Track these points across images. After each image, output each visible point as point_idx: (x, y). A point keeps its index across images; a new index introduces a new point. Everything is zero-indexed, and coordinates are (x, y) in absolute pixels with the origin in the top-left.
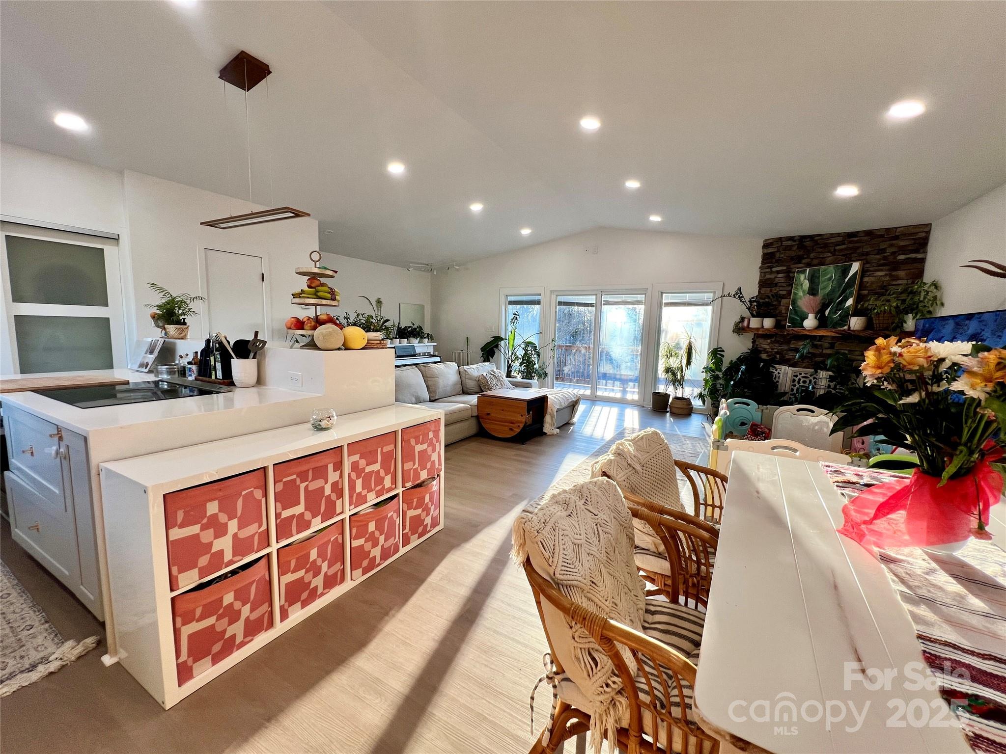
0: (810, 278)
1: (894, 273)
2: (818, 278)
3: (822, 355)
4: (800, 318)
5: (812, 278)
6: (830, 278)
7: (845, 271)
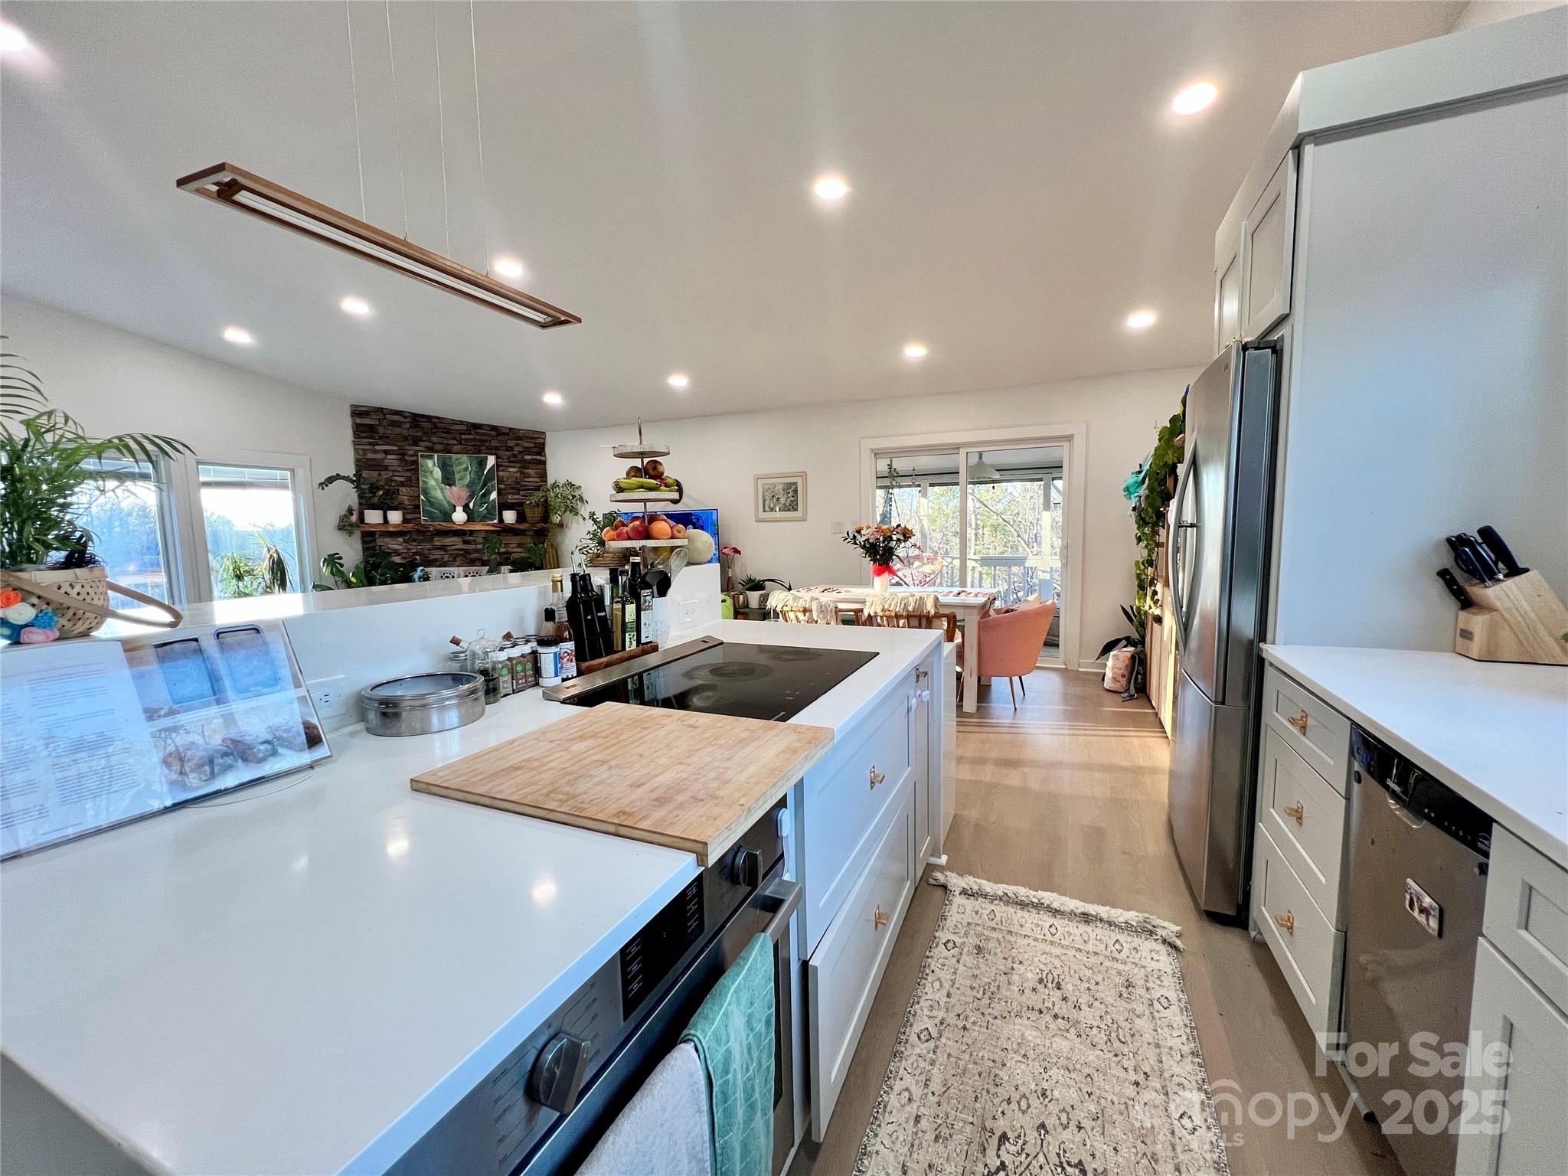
0: (441, 465)
1: (525, 471)
2: (452, 466)
3: (477, 551)
4: (440, 511)
5: (444, 466)
6: (466, 469)
7: (482, 463)
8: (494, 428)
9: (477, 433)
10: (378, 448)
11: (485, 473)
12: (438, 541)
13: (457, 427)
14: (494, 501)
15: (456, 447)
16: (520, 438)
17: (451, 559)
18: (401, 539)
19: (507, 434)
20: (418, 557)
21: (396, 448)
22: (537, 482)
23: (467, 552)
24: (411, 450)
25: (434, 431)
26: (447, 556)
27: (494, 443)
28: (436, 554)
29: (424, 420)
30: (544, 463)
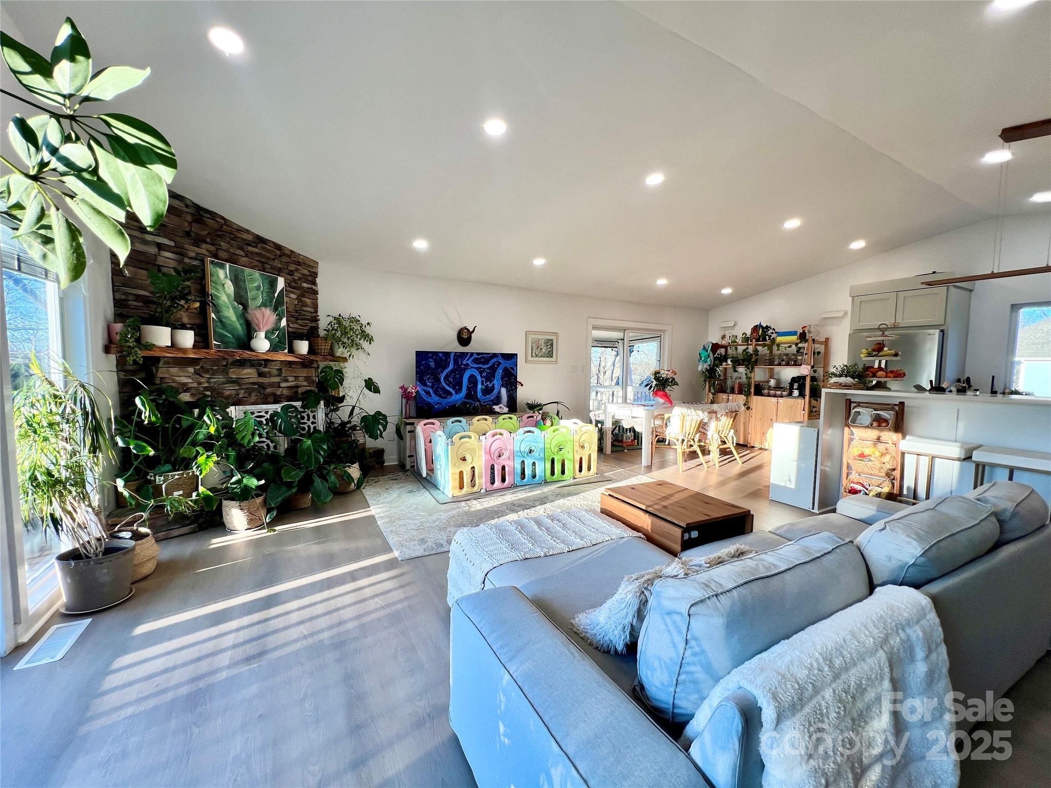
0: (233, 279)
1: (303, 299)
2: (245, 282)
3: (272, 385)
4: (233, 335)
5: (237, 280)
6: (258, 288)
7: (273, 284)
8: (278, 247)
9: (263, 248)
11: (276, 295)
12: (233, 372)
13: (245, 236)
14: (284, 328)
15: (245, 259)
16: (299, 264)
17: (247, 395)
18: (191, 370)
19: (289, 257)
20: (208, 393)
21: (172, 244)
22: (311, 313)
23: (262, 386)
24: (192, 251)
25: (220, 233)
26: (242, 392)
27: (277, 264)
28: (230, 390)
29: (208, 216)
30: (316, 293)
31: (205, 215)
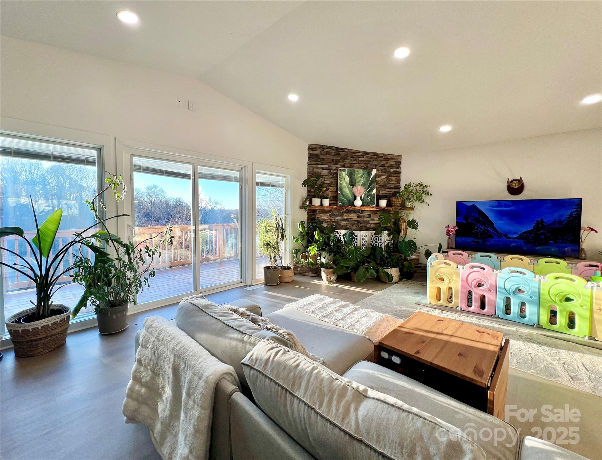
0: (349, 175)
1: (390, 177)
2: (354, 175)
3: (365, 222)
4: (347, 200)
5: (351, 175)
6: (361, 177)
7: (369, 173)
8: (376, 154)
9: (367, 157)
10: (319, 166)
11: (371, 178)
12: (345, 216)
13: (357, 154)
14: (374, 194)
15: (356, 165)
16: (388, 159)
17: (351, 226)
18: (328, 214)
19: (382, 157)
20: (335, 224)
21: (327, 166)
22: (395, 184)
23: (359, 222)
24: (334, 167)
25: (346, 156)
26: (349, 224)
27: (375, 163)
28: (343, 223)
29: (341, 150)
30: (400, 173)
31: (340, 151)
